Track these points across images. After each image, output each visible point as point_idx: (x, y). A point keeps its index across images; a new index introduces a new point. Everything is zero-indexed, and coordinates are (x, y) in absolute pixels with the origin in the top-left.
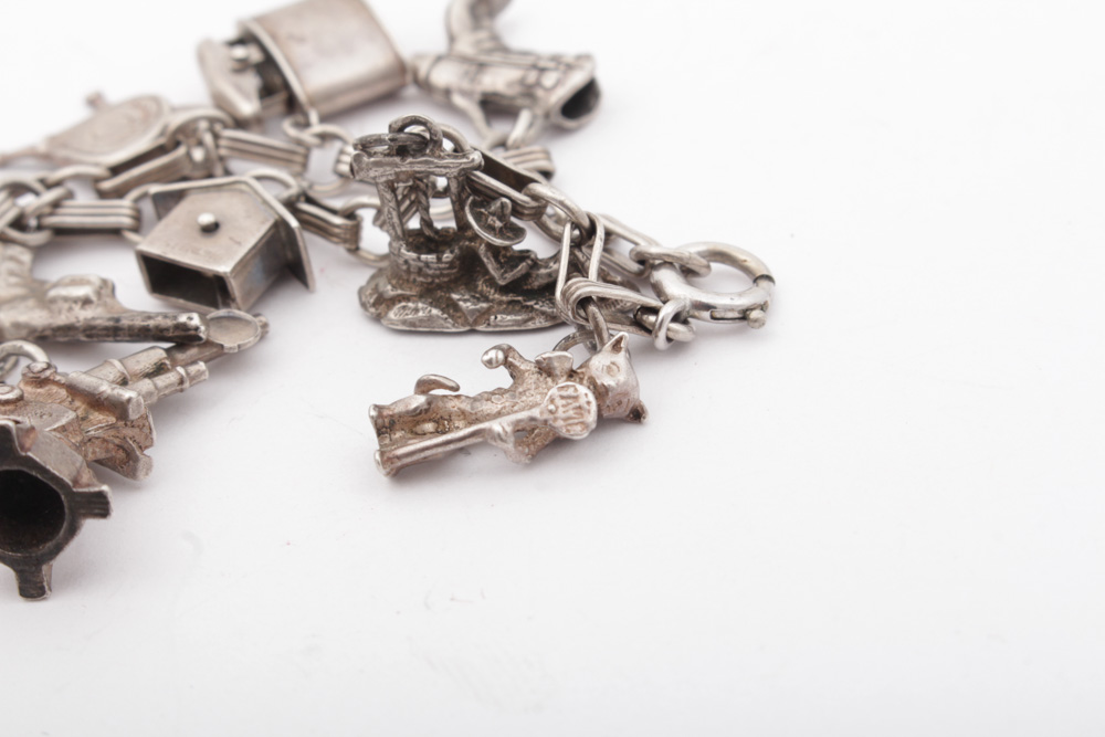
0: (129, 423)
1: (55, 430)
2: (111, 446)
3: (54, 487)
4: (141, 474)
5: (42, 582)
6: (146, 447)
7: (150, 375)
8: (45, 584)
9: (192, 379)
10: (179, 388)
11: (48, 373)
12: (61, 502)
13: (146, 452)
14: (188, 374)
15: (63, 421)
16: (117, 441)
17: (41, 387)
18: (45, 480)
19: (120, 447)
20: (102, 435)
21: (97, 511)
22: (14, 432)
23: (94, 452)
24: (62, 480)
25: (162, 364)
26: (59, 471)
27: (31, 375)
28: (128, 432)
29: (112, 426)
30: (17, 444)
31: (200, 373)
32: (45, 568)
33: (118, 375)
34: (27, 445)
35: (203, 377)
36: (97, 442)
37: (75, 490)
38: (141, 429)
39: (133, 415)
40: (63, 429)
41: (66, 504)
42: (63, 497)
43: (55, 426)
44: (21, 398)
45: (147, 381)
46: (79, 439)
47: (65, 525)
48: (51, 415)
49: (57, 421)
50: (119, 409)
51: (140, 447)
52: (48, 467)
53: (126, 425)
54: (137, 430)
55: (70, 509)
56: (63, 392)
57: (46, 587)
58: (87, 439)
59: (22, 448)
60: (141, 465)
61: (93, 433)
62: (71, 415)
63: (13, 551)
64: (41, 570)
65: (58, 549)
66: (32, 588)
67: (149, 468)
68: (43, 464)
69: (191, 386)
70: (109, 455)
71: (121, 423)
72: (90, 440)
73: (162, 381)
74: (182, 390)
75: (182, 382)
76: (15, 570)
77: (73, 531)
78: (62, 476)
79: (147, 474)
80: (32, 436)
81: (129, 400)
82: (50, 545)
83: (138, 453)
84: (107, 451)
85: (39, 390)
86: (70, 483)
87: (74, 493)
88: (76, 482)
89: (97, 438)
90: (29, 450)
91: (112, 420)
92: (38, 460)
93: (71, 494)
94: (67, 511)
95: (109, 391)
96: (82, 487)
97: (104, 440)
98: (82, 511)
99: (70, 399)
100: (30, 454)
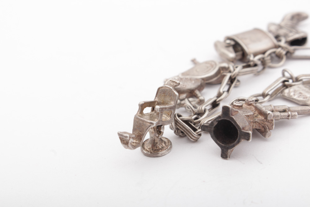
0: (267, 121)
1: (245, 115)
2: (261, 126)
3: (237, 128)
4: (267, 136)
5: (227, 154)
6: (271, 129)
7: (280, 112)
8: (228, 155)
9: (292, 116)
10: (287, 118)
11: (252, 102)
12: (238, 133)
13: (270, 131)
14: (291, 115)
15: (249, 114)
16: (263, 125)
17: (249, 106)
18: (235, 125)
19: (263, 127)
20: (259, 122)
21: (246, 138)
22: (230, 109)
23: (256, 126)
24: (239, 126)
25: (285, 110)
26: (239, 124)
27: (247, 102)
28: (267, 123)
29: (263, 120)
30: (230, 113)
31: (295, 115)
32: (229, 151)
33: (272, 109)
34: (233, 115)
35: (295, 117)
36: (257, 123)
37: (242, 130)
38: (270, 124)
39: (269, 118)
40: (248, 116)
41: (239, 134)
42: (238, 131)
43: (246, 114)
44: (242, 106)
45: (279, 113)
46: (252, 121)
47: (237, 140)
48: (246, 112)
49: (247, 113)
50: (265, 115)
51: (269, 129)
52: (237, 122)
53: (266, 121)
54: (269, 123)
55: (240, 135)
56: (254, 108)
57: (228, 156)
58: (254, 122)
59: (232, 115)
60: (267, 134)
61: (257, 120)
62: (252, 113)
63: (222, 143)
64: (228, 151)
65: (234, 146)
66: (224, 155)
67: (270, 135)
68: (235, 120)
69: (291, 118)
70: (259, 128)
71: (265, 120)
72: (255, 122)
73: (283, 114)
74: (288, 119)
75: (289, 116)
76: (221, 149)
77: (239, 142)
78: (240, 125)
79: (269, 137)
80: (236, 113)
81: (269, 114)
82: (232, 144)
83: (268, 130)
84: (259, 127)
85: (248, 106)
86: (241, 128)
87: (242, 131)
88: (243, 128)
89: (258, 122)
90: (233, 116)
91: (263, 118)
92: (234, 119)
93: (241, 131)
94: (239, 136)
95: (264, 110)
96: (244, 130)
97: (259, 124)
98: (242, 137)
99: (255, 111)
100: (233, 117)
